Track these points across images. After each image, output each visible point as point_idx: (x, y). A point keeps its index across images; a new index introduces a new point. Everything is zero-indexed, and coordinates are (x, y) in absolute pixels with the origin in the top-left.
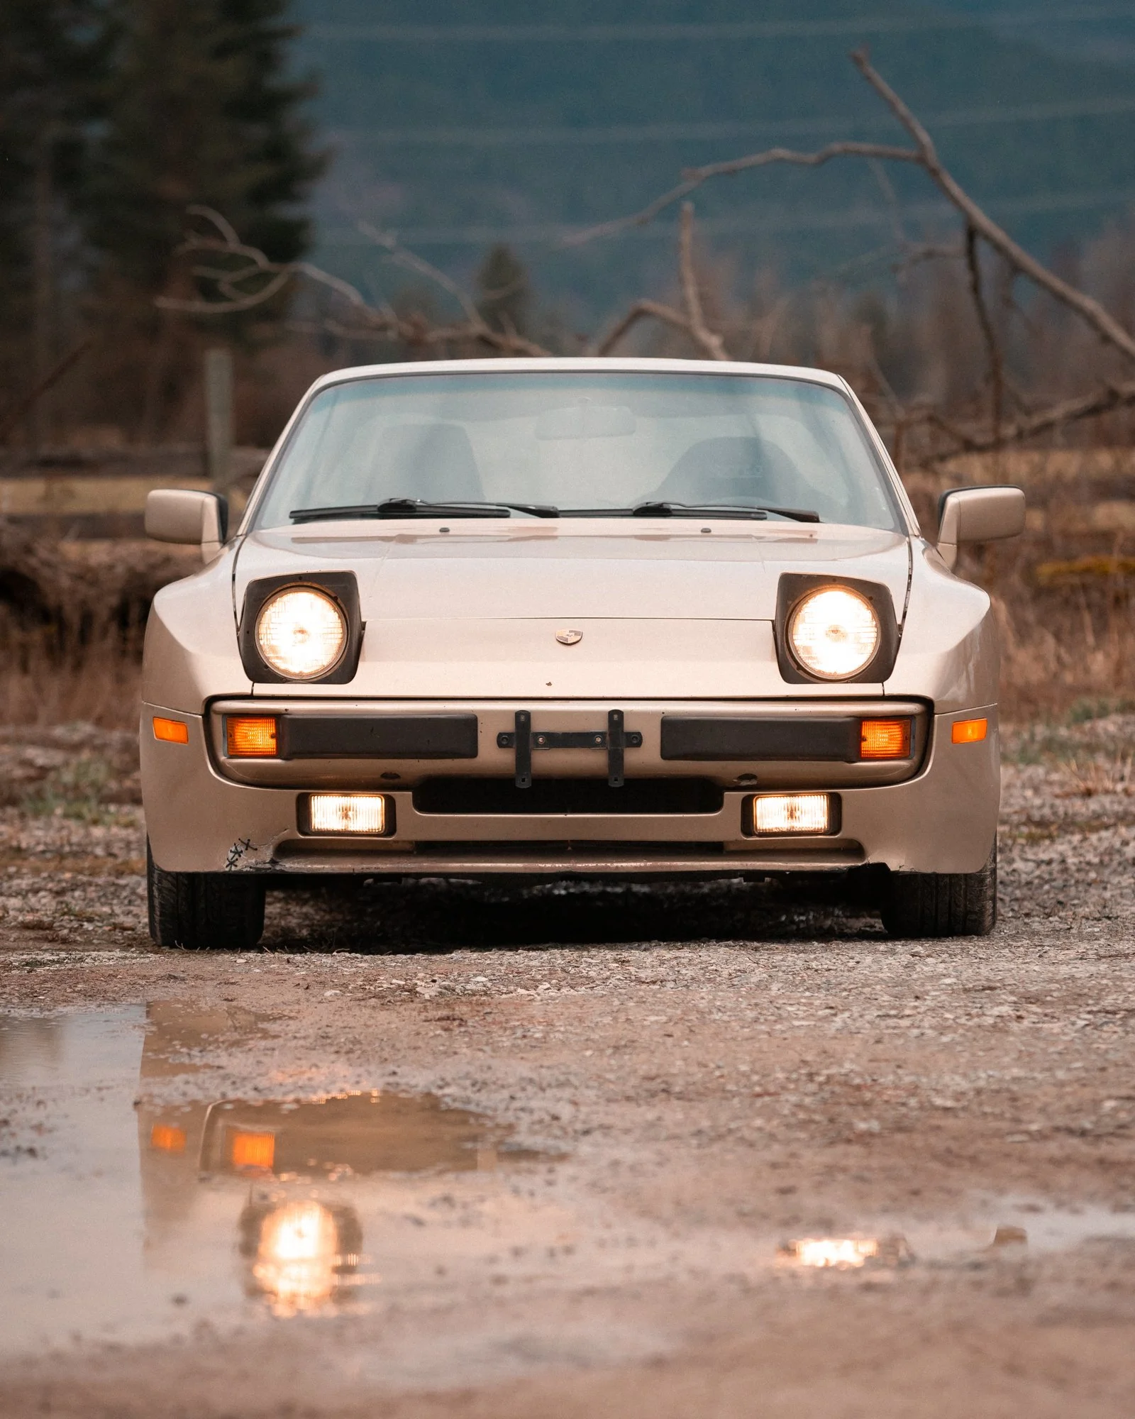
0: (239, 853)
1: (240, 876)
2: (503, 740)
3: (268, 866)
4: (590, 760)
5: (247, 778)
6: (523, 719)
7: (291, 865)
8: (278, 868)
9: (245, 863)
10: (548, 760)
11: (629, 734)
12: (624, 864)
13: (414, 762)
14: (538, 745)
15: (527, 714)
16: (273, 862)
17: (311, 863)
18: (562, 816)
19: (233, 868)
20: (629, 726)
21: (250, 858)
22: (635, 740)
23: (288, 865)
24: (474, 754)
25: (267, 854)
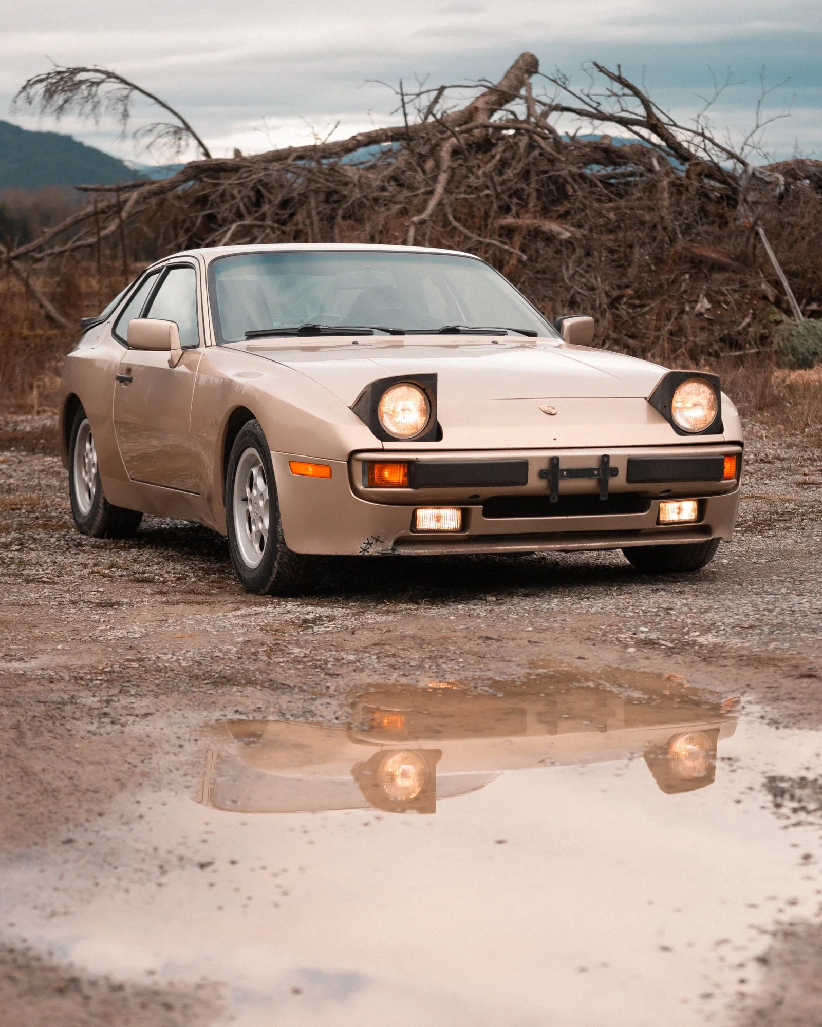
0: (370, 545)
1: (371, 558)
2: (542, 474)
3: (390, 552)
4: (586, 485)
5: (383, 500)
6: (554, 461)
7: (404, 551)
8: (396, 553)
9: (374, 550)
10: (567, 485)
11: (612, 469)
12: (593, 544)
13: (491, 488)
14: (563, 477)
15: (557, 458)
16: (393, 550)
17: (416, 549)
18: (565, 517)
19: (366, 554)
20: (612, 464)
21: (378, 547)
22: (615, 472)
23: (402, 551)
24: (525, 483)
25: (390, 544)
